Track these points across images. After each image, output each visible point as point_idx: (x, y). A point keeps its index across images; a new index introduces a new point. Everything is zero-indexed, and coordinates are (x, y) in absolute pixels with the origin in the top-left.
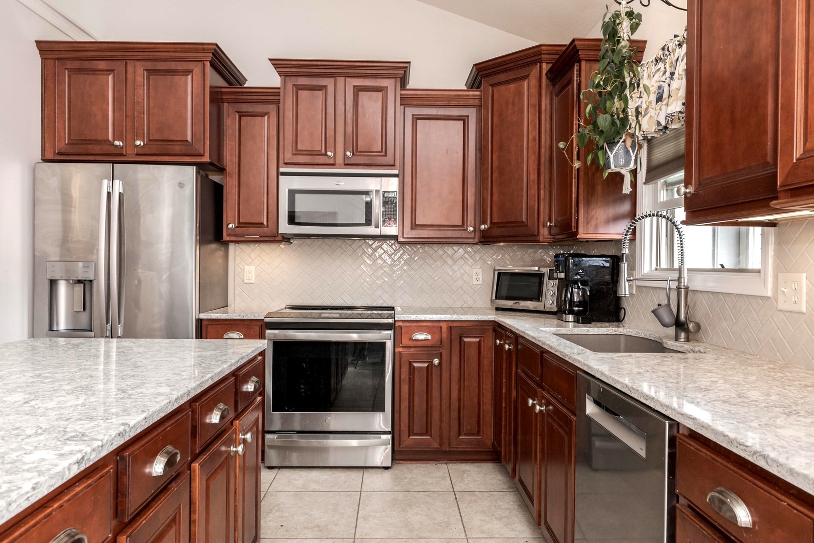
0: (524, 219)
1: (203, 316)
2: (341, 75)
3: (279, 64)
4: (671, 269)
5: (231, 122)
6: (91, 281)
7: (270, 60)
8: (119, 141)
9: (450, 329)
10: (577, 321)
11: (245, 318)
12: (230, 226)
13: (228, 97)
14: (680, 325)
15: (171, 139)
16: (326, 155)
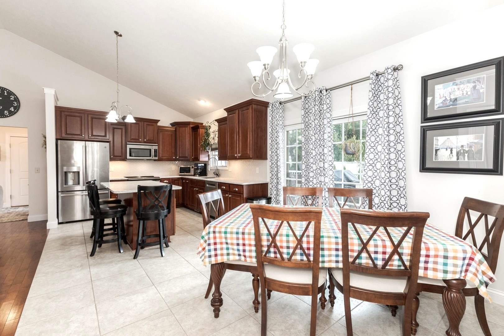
0: (187, 156)
2: (143, 121)
4: (215, 166)
8: (83, 135)
9: (172, 179)
10: (199, 176)
12: (112, 157)
14: (217, 175)
16: (139, 140)
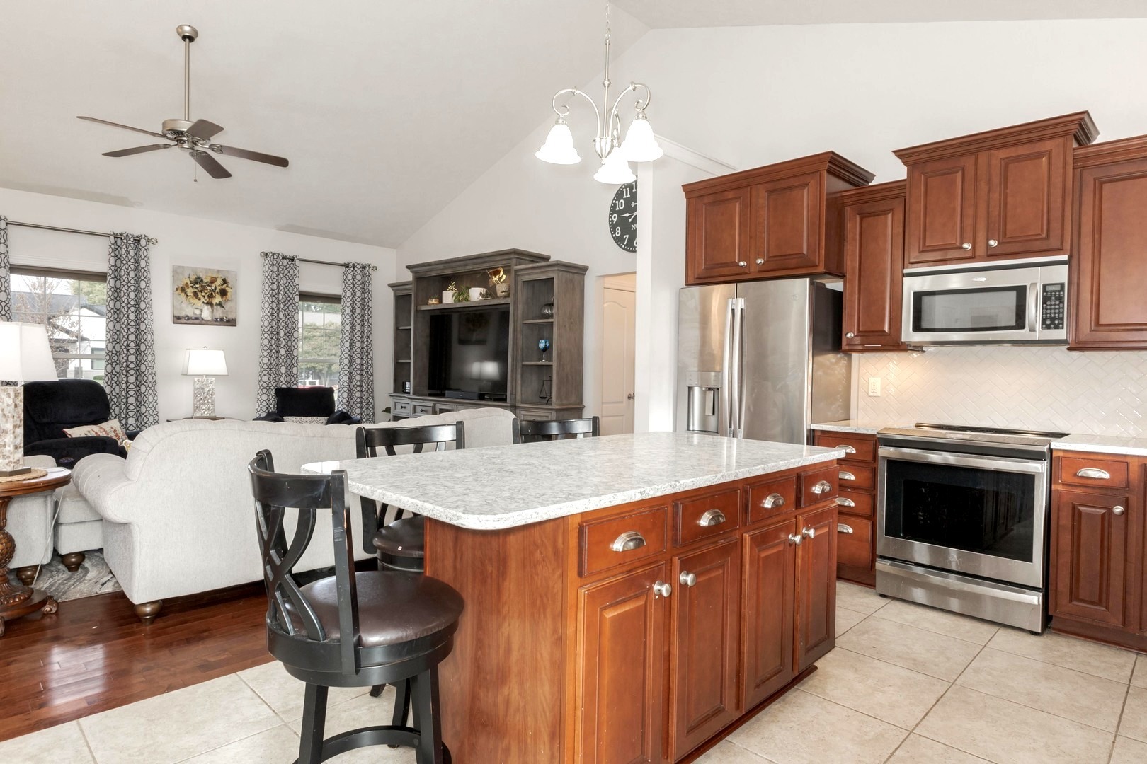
1: (814, 427)
2: (983, 149)
3: (902, 154)
5: (852, 227)
6: (718, 389)
7: (894, 152)
8: (743, 261)
11: (857, 432)
12: (849, 335)
13: (849, 200)
15: (788, 253)
16: (961, 248)
